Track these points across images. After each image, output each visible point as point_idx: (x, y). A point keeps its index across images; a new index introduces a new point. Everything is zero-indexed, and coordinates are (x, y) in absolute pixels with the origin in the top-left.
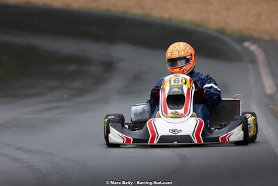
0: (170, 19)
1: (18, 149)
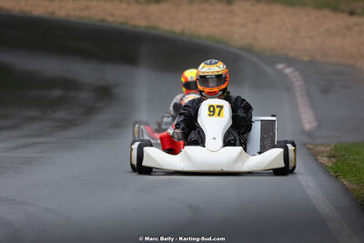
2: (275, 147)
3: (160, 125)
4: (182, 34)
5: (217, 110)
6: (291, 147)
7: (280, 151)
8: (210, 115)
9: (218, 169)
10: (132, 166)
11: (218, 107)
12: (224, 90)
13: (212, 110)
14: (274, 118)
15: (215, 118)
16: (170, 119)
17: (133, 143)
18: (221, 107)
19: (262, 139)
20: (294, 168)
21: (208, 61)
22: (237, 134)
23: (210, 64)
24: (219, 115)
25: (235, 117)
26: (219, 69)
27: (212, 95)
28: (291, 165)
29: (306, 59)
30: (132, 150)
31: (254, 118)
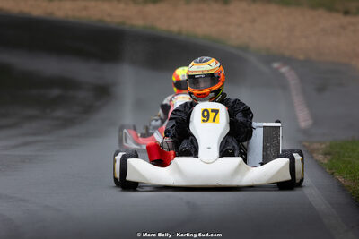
0: (180, 33)
2: (279, 156)
3: (147, 129)
5: (212, 115)
6: (297, 157)
7: (285, 161)
8: (203, 121)
9: (214, 183)
10: (115, 179)
11: (213, 111)
13: (206, 115)
14: (278, 124)
15: (210, 124)
16: (159, 122)
17: (117, 154)
18: (216, 112)
19: (265, 148)
20: (302, 180)
21: (198, 60)
22: (236, 142)
23: (201, 62)
24: (214, 120)
28: (298, 177)
29: (301, 57)
30: (115, 161)
31: (254, 124)
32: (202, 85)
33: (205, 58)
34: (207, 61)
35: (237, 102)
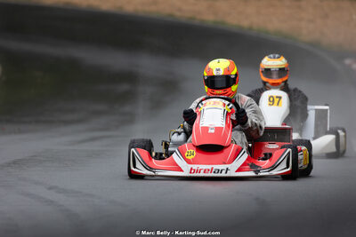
1: (50, 188)
4: (250, 29)
5: (276, 100)
6: (341, 133)
12: (285, 82)
13: (272, 100)
14: (327, 107)
18: (280, 98)
19: (316, 126)
21: (272, 56)
23: (274, 58)
24: (278, 105)
25: (292, 107)
26: (282, 63)
27: (275, 85)
28: (342, 148)
31: (309, 107)
32: (275, 76)
33: (277, 56)
34: (278, 58)
35: (295, 90)
